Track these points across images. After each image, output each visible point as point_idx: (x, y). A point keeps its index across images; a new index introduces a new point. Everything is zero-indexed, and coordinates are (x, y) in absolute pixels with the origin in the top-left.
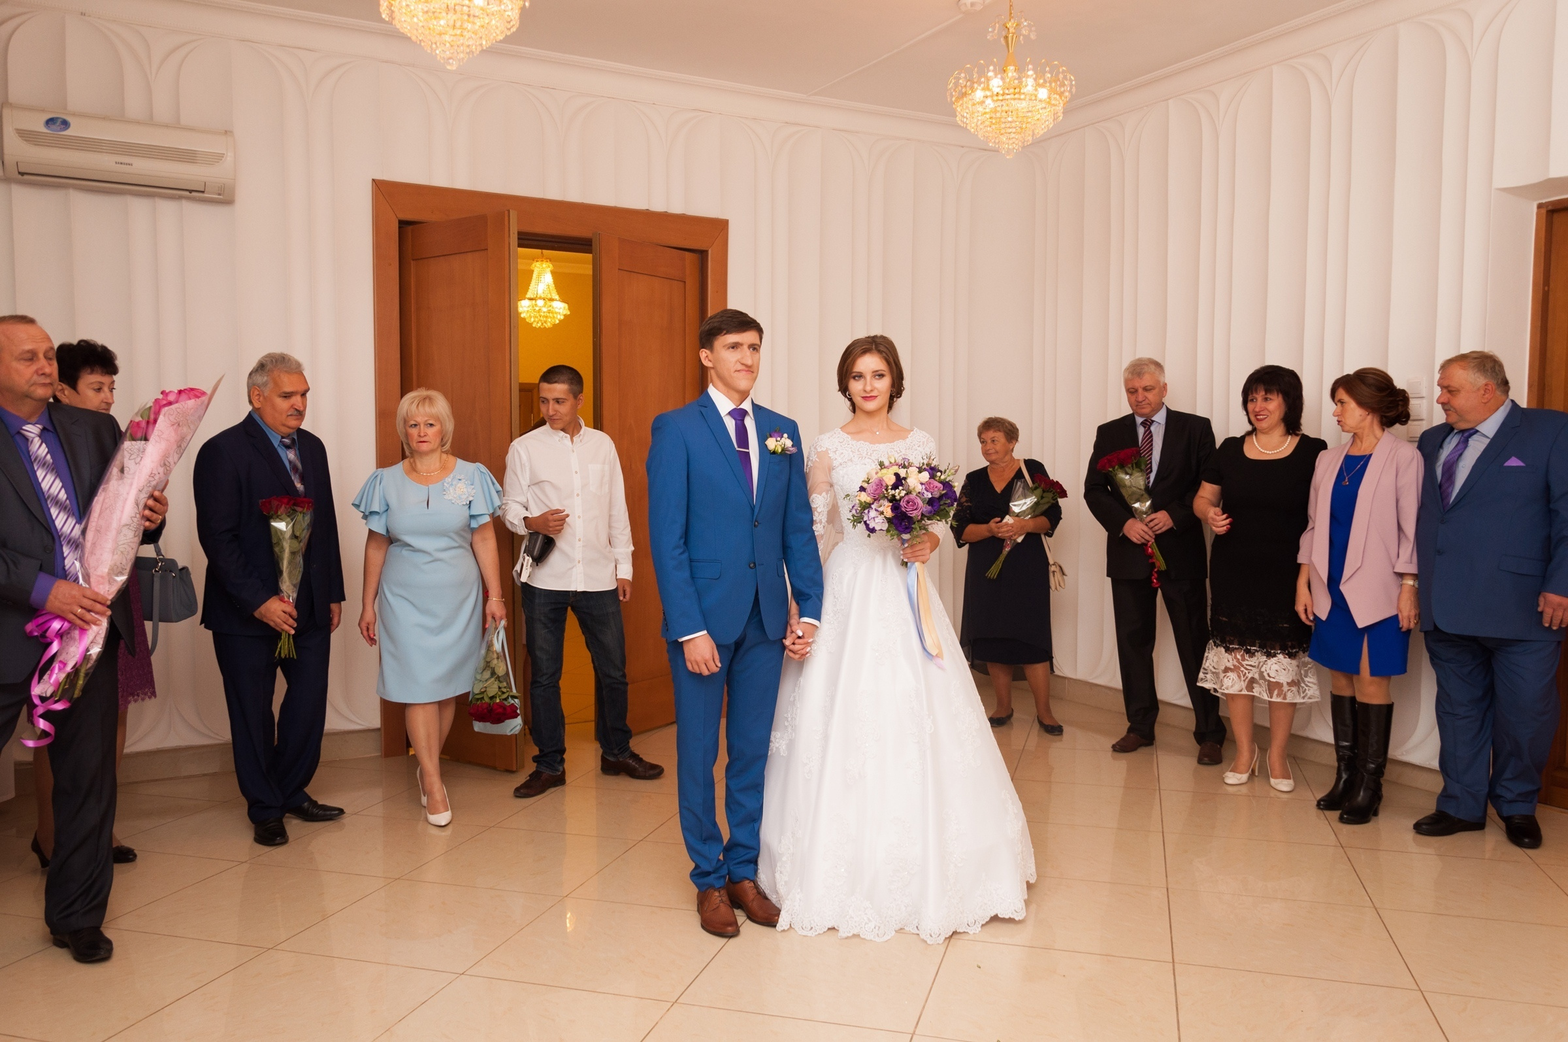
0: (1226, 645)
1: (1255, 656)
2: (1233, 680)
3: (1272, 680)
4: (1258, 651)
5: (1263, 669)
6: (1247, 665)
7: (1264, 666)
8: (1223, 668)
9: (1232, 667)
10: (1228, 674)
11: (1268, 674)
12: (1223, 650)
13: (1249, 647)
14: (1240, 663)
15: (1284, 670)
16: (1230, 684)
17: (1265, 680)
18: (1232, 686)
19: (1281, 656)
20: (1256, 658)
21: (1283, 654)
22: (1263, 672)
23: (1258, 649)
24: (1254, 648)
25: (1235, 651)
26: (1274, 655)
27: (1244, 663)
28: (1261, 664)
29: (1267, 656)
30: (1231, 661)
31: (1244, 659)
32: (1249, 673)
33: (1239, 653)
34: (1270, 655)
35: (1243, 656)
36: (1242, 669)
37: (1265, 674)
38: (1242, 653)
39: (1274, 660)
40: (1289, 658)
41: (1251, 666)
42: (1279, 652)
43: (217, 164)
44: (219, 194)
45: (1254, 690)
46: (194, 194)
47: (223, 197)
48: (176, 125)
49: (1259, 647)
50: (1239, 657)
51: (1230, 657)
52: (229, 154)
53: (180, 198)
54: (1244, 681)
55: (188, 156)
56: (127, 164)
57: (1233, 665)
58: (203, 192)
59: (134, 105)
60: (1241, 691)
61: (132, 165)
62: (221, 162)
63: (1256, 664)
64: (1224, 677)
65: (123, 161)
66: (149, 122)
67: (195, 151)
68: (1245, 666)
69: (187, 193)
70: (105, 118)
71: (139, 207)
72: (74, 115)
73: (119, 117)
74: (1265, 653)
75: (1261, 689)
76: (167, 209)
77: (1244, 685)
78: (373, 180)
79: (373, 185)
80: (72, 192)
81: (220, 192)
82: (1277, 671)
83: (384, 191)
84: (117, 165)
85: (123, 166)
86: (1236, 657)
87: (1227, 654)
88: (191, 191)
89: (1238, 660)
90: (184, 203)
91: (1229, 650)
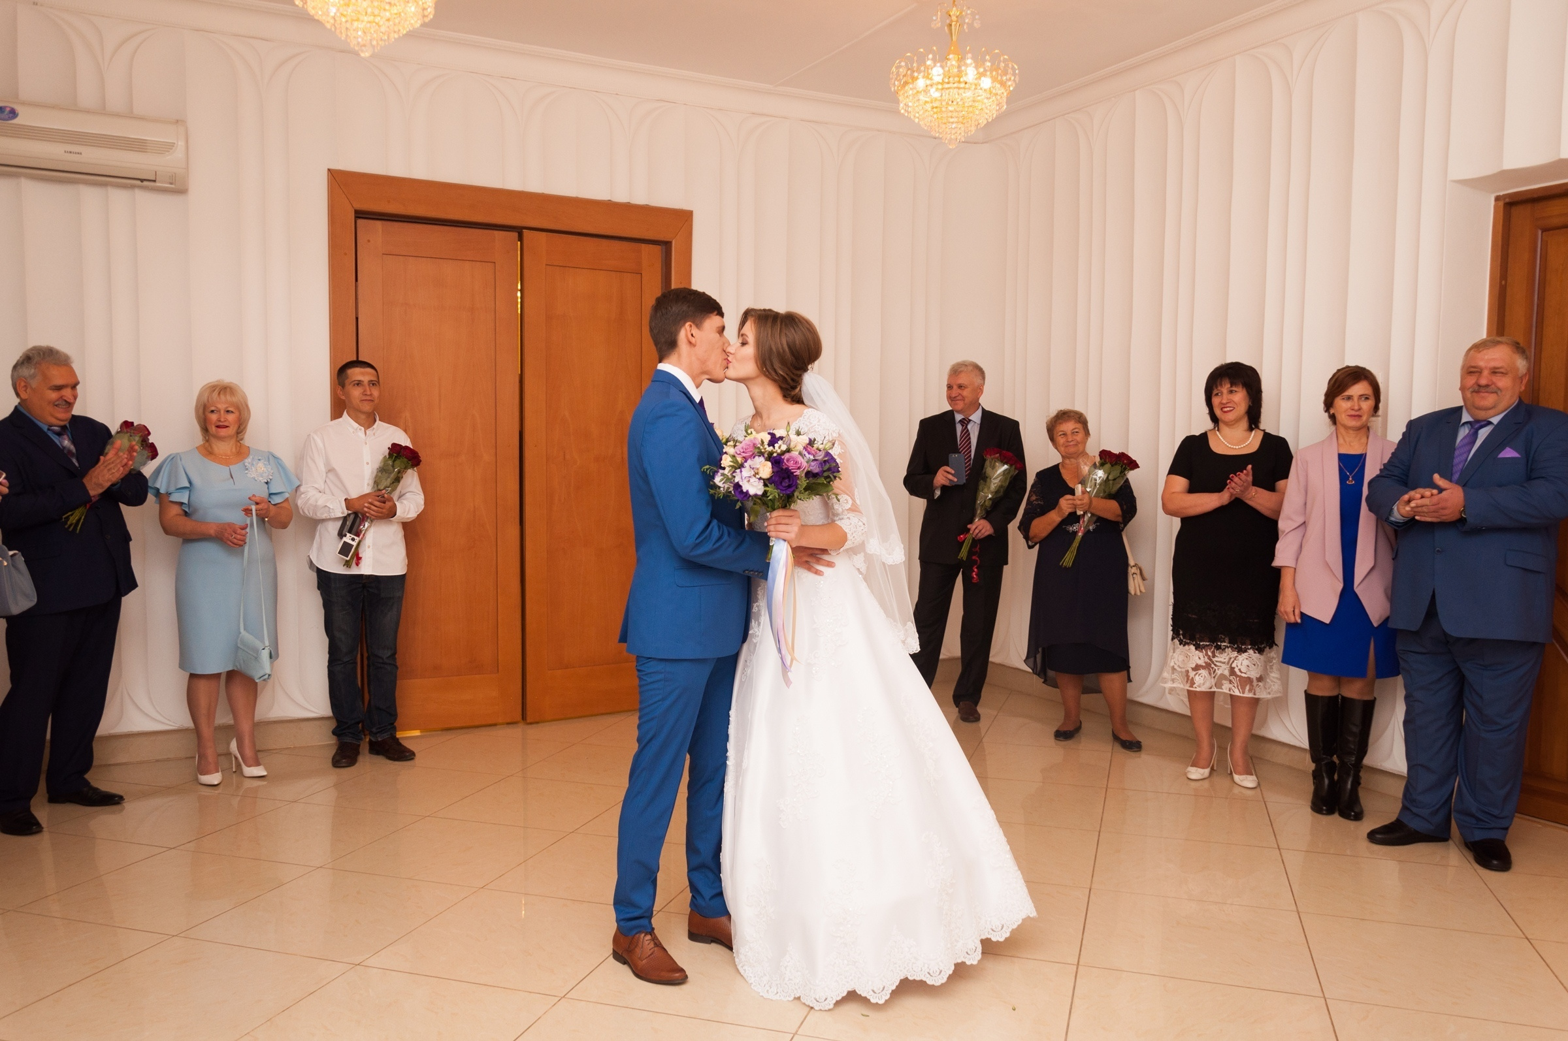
0: (1196, 643)
1: (1225, 652)
2: (1205, 677)
3: (1243, 675)
4: (1228, 647)
5: (1234, 665)
6: (1216, 661)
7: (1235, 661)
8: (1194, 666)
9: (1204, 664)
10: (1200, 672)
11: (1240, 670)
12: (1192, 647)
13: (1219, 644)
14: (1211, 660)
15: (1254, 665)
16: (1202, 682)
17: (1237, 676)
18: (1204, 684)
19: (1251, 652)
20: (1226, 654)
21: (1254, 649)
22: (1234, 668)
23: (1229, 645)
24: (1224, 644)
25: (1206, 648)
26: (1245, 651)
27: (1214, 659)
28: (1232, 660)
29: (1238, 652)
30: (1202, 658)
31: (1214, 656)
32: (1218, 669)
33: (1210, 649)
34: (1241, 651)
35: (1213, 653)
36: (1213, 666)
37: (1236, 670)
38: (1212, 650)
39: (1245, 655)
40: (1259, 653)
41: (1220, 662)
42: (1249, 647)
43: (167, 153)
44: (171, 184)
45: (1223, 687)
46: (145, 183)
47: (176, 187)
48: (130, 115)
49: (1229, 643)
50: (1210, 654)
51: (1201, 655)
52: (179, 143)
53: (133, 187)
54: (1214, 677)
55: (139, 146)
56: (76, 153)
57: (1205, 662)
58: (155, 181)
59: (87, 95)
60: (1211, 688)
61: (81, 154)
62: (171, 151)
63: (1226, 660)
64: (1195, 675)
65: (72, 150)
66: (102, 111)
67: (144, 140)
68: (1215, 663)
69: (139, 182)
70: (53, 107)
71: (90, 196)
72: (23, 103)
73: (73, 107)
74: (1236, 648)
75: (1231, 686)
76: (119, 197)
77: (1213, 682)
78: (329, 170)
79: (328, 175)
80: (23, 181)
81: (171, 181)
82: (1248, 666)
83: (340, 181)
84: (66, 154)
85: (72, 154)
86: (1207, 654)
87: (1197, 652)
88: (142, 180)
89: (1209, 658)
90: (137, 191)
91: (1199, 648)
